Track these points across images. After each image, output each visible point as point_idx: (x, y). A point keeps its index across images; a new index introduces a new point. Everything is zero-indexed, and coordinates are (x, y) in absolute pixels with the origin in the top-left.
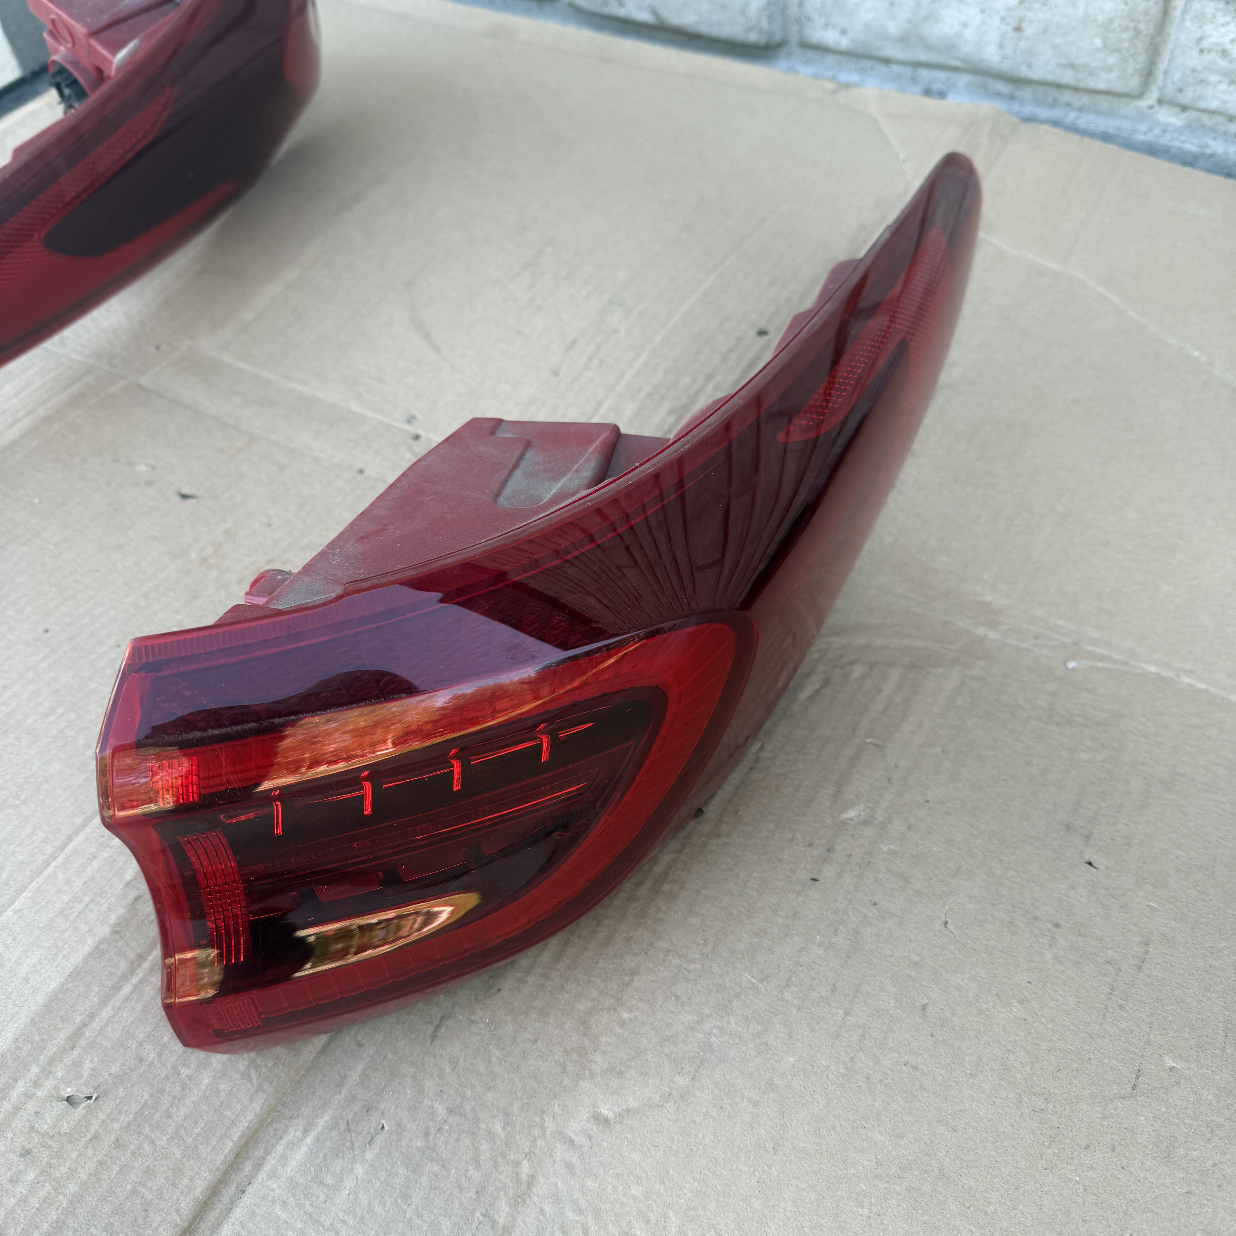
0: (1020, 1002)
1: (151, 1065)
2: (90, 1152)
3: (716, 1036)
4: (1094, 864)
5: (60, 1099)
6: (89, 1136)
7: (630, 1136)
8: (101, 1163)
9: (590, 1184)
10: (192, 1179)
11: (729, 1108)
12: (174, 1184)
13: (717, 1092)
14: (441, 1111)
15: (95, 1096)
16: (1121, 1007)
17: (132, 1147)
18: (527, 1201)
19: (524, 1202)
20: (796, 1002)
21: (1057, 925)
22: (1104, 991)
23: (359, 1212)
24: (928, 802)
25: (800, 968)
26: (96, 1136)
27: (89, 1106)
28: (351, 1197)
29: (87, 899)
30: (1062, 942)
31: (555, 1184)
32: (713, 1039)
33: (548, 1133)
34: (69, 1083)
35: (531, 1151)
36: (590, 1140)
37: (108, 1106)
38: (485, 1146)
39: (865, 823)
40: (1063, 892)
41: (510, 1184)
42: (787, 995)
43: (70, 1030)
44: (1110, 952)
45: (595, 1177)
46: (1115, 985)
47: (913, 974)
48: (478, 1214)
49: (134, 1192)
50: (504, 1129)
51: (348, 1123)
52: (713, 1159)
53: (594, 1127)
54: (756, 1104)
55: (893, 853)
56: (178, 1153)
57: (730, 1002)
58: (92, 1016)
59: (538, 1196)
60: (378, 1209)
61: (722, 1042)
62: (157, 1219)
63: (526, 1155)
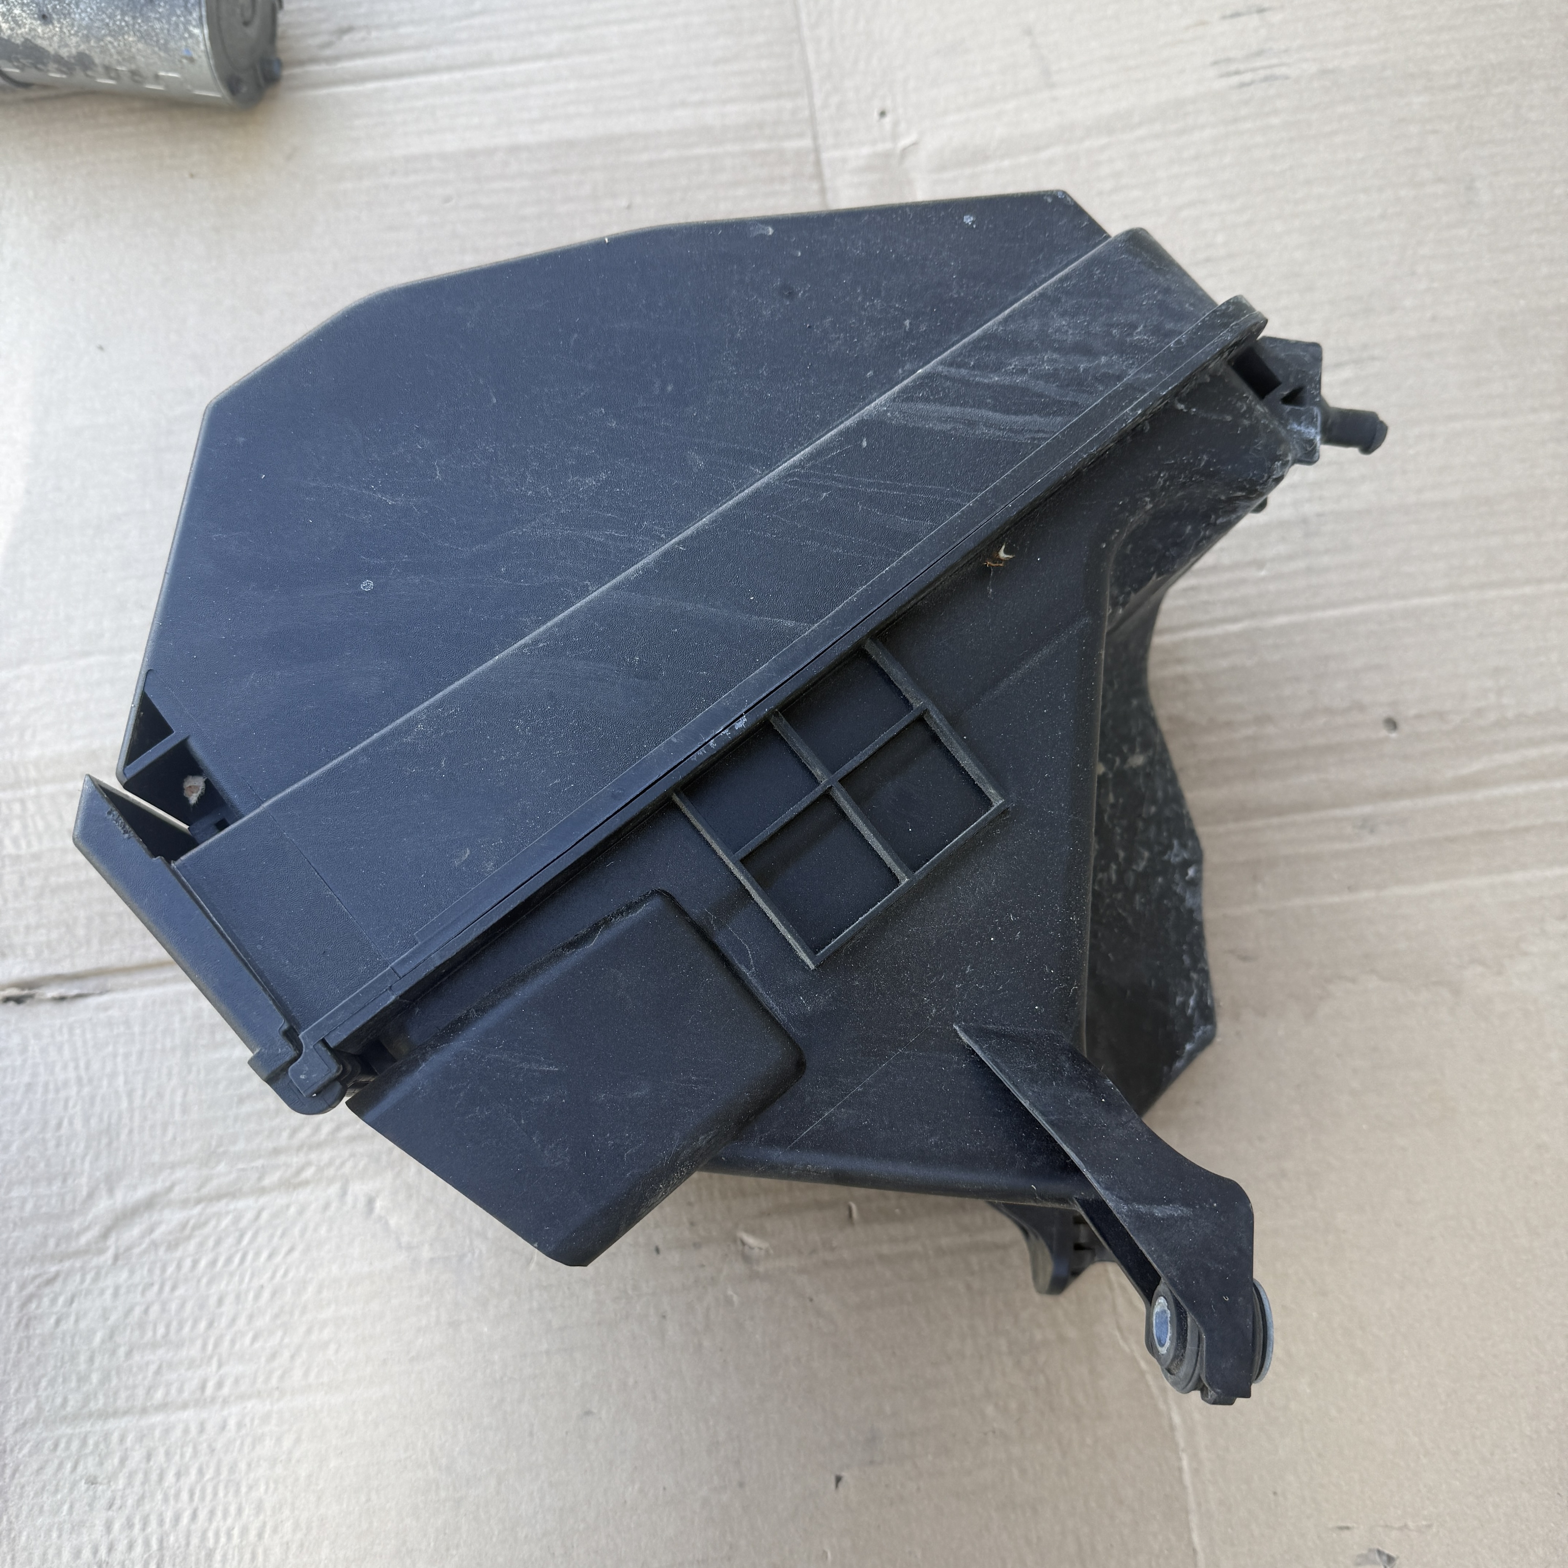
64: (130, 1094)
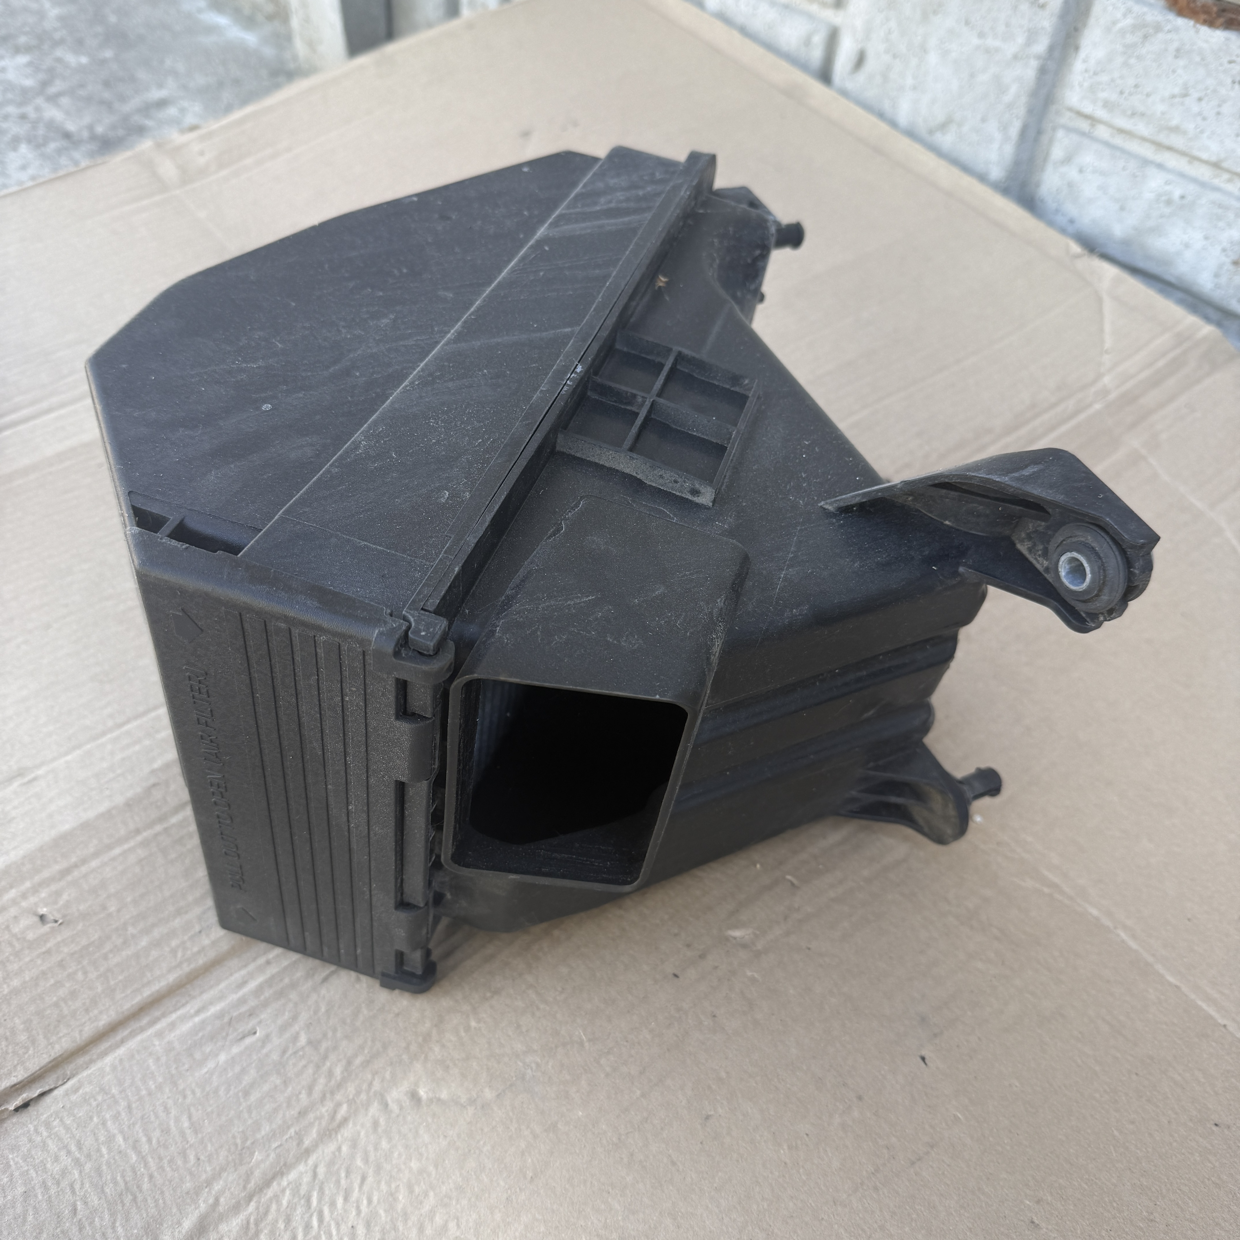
0: (790, 1148)
1: (110, 915)
2: (39, 962)
3: (532, 1069)
4: (927, 1061)
5: (35, 914)
6: (44, 949)
7: (430, 1120)
8: (44, 973)
9: (384, 1144)
10: (101, 1012)
11: (513, 1130)
12: (87, 1011)
13: (511, 1114)
14: (303, 1040)
15: (60, 921)
16: (876, 1189)
17: (70, 970)
18: (333, 1136)
19: (330, 1136)
20: (608, 1069)
21: (860, 1098)
22: (868, 1170)
23: (208, 1089)
24: (809, 949)
25: (625, 1043)
26: (48, 952)
27: (53, 928)
28: (207, 1075)
29: (119, 771)
30: (856, 1114)
31: (359, 1133)
32: (529, 1071)
33: (373, 1090)
34: (46, 905)
35: (353, 1099)
36: (400, 1109)
37: (66, 933)
38: (322, 1081)
39: (744, 946)
40: (883, 1072)
41: (326, 1118)
42: (603, 1061)
43: (64, 864)
44: (894, 1140)
45: (390, 1140)
46: (881, 1168)
47: (714, 1087)
48: (292, 1131)
49: (56, 1005)
50: (342, 1073)
51: (231, 1019)
52: (482, 1165)
53: (408, 1101)
54: (535, 1136)
55: (753, 980)
56: (100, 989)
57: (556, 1047)
58: (84, 861)
59: (342, 1136)
60: (222, 1092)
61: (533, 1076)
62: (64, 1031)
63: (348, 1100)
64: (135, 1146)
